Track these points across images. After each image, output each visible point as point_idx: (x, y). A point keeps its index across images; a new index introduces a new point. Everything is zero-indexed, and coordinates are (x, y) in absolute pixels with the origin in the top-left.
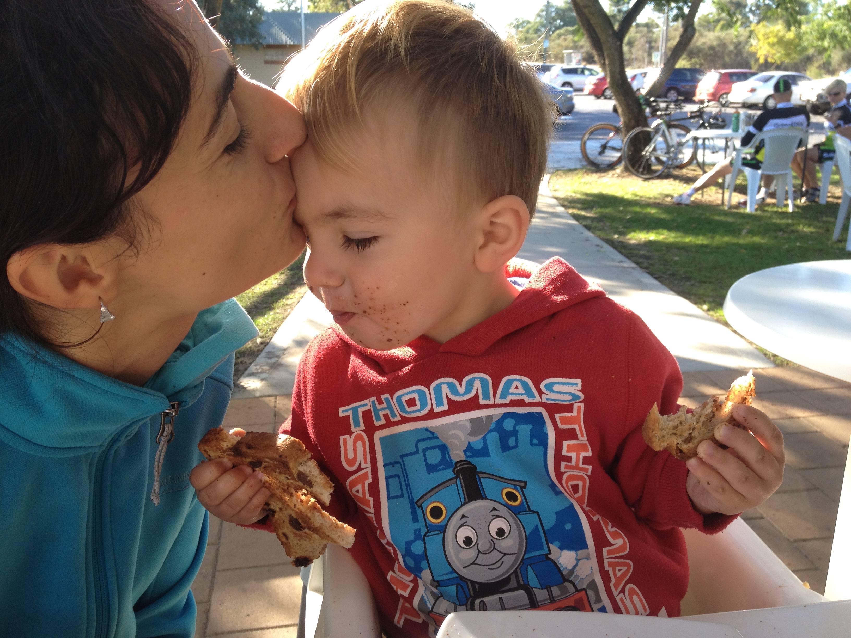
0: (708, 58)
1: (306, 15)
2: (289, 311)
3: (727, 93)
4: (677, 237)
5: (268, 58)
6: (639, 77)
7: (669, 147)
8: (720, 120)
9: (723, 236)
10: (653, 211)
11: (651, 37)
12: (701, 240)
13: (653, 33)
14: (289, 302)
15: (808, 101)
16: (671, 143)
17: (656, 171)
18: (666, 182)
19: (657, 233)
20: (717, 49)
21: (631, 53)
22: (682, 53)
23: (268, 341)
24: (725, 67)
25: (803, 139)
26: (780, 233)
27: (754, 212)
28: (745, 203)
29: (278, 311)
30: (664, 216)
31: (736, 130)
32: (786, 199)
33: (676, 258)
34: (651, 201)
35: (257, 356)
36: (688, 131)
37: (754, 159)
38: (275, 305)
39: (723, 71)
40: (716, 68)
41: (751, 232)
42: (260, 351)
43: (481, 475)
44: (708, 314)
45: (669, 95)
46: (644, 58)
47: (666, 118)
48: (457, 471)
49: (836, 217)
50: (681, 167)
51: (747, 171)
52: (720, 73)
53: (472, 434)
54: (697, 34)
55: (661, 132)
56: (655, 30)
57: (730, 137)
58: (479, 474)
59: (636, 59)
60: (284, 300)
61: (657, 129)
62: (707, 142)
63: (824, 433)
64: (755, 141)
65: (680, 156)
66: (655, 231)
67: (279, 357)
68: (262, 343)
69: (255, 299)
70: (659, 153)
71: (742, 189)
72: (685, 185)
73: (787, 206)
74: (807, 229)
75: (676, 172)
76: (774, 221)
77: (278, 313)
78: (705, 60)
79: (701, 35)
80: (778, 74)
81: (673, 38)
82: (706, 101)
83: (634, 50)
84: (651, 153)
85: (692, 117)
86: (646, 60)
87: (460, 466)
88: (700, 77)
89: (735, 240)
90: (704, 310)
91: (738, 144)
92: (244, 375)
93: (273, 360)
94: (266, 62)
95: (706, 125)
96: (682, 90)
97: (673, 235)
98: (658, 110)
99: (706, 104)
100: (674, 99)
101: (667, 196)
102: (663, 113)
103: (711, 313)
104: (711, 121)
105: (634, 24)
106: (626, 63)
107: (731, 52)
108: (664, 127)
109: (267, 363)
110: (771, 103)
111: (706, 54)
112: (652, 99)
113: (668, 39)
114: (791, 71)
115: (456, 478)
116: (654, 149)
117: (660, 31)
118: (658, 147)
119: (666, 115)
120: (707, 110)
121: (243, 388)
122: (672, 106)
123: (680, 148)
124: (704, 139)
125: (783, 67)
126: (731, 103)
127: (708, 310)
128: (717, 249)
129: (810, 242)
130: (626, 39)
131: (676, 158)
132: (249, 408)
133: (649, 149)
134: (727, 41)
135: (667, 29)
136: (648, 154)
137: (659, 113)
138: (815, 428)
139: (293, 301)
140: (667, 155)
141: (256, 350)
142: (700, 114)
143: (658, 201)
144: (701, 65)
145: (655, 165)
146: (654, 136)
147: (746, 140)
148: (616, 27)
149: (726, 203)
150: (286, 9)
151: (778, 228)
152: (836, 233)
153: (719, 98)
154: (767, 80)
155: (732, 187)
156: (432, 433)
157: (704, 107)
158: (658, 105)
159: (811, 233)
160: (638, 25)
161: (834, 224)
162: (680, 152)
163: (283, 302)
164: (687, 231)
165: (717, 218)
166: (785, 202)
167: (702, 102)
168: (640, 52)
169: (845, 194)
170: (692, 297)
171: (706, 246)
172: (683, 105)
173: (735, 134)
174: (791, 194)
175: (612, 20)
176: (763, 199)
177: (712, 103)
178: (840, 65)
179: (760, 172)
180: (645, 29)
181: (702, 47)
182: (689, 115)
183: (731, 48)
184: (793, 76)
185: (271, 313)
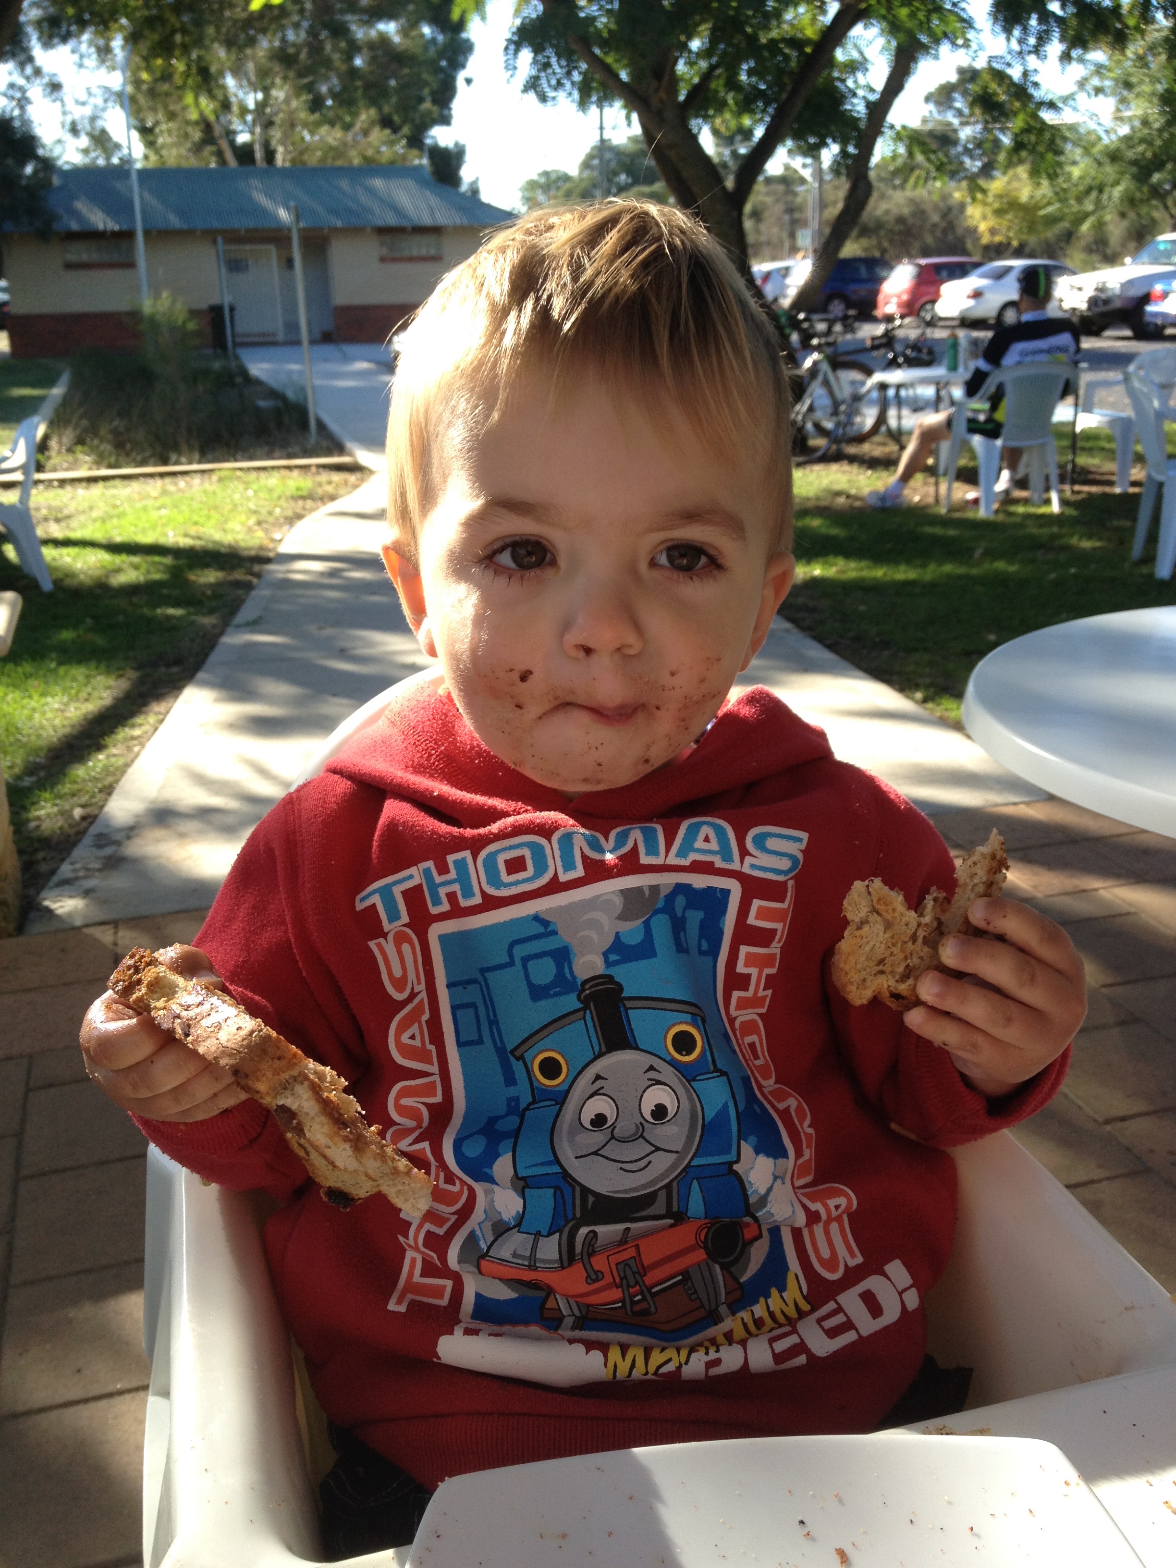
0: (897, 237)
1: (142, 173)
2: (136, 749)
3: (933, 302)
4: (861, 570)
5: (72, 257)
6: (775, 278)
7: (836, 404)
8: (925, 351)
9: (941, 563)
10: (815, 523)
11: (792, 202)
12: (903, 573)
13: (795, 194)
14: (137, 732)
15: (1074, 309)
16: (839, 396)
17: (815, 450)
18: (834, 467)
19: (825, 563)
20: (910, 221)
21: (758, 231)
22: (851, 229)
23: (96, 812)
24: (926, 254)
25: (1072, 380)
26: (1040, 554)
27: (992, 517)
28: (976, 501)
29: (114, 751)
30: (835, 531)
31: (953, 368)
32: (1047, 489)
33: (862, 608)
34: (811, 504)
35: (75, 844)
36: (869, 373)
37: (989, 420)
38: (108, 740)
39: (923, 262)
40: (911, 257)
41: (992, 554)
42: (81, 834)
43: (629, 1004)
44: (925, 709)
45: (831, 308)
46: (781, 241)
47: (829, 350)
48: (586, 996)
49: (1135, 520)
50: (861, 438)
51: (977, 440)
52: (919, 266)
53: (622, 917)
54: (875, 195)
55: (820, 378)
56: (800, 189)
57: (943, 381)
58: (626, 1002)
59: (769, 243)
60: (127, 730)
61: (814, 371)
62: (903, 393)
63: (1143, 916)
64: (990, 386)
65: (858, 419)
66: (820, 560)
67: (118, 843)
68: (84, 818)
69: (67, 730)
70: (818, 415)
71: (969, 476)
72: (869, 472)
73: (1048, 502)
74: (1087, 544)
75: (851, 450)
76: (1028, 530)
77: (114, 755)
78: (891, 241)
79: (882, 196)
80: (1018, 263)
81: (835, 203)
82: (897, 316)
83: (763, 227)
84: (805, 416)
85: (874, 348)
86: (787, 245)
87: (591, 987)
88: (884, 274)
89: (961, 570)
90: (917, 702)
91: (958, 393)
92: (51, 884)
93: (108, 851)
94: (69, 266)
95: (901, 360)
96: (854, 297)
97: (853, 564)
98: (812, 336)
99: (898, 322)
100: (840, 315)
101: (838, 494)
102: (823, 340)
103: (930, 705)
104: (909, 352)
105: (761, 178)
106: (750, 251)
107: (935, 225)
108: (825, 367)
109: (97, 858)
110: (1010, 317)
111: (891, 231)
112: (801, 316)
113: (823, 205)
114: (1041, 257)
115: (584, 1009)
116: (811, 409)
117: (807, 191)
118: (817, 404)
119: (828, 344)
120: (900, 333)
121: (49, 911)
122: (838, 328)
123: (855, 404)
124: (899, 387)
125: (1027, 250)
126: (941, 319)
127: (925, 701)
128: (931, 588)
129: (1093, 566)
130: (748, 208)
131: (849, 423)
132: (63, 950)
133: (802, 407)
134: (928, 208)
135: (820, 186)
136: (800, 417)
137: (815, 342)
138: (1126, 908)
139: (144, 728)
140: (835, 419)
141: (72, 831)
142: (888, 340)
143: (823, 503)
144: (884, 251)
145: (814, 438)
146: (809, 384)
147: (973, 387)
148: (730, 183)
149: (943, 501)
150: (101, 162)
151: (1036, 544)
152: (1137, 548)
153: (919, 310)
154: (1000, 275)
155: (952, 472)
156: (545, 923)
157: (893, 329)
158: (812, 326)
159: (1095, 549)
160: (769, 180)
161: (1132, 531)
162: (857, 412)
163: (123, 733)
164: (878, 558)
165: (928, 530)
166: (1045, 496)
167: (889, 319)
168: (775, 230)
169: (1149, 477)
170: (895, 678)
171: (912, 583)
172: (857, 324)
173: (953, 376)
174: (1054, 479)
175: (722, 172)
176: (1007, 492)
177: (907, 320)
178: (1123, 245)
179: (999, 442)
180: (781, 188)
181: (885, 218)
182: (869, 343)
183: (935, 218)
184: (1046, 267)
185: (101, 757)
